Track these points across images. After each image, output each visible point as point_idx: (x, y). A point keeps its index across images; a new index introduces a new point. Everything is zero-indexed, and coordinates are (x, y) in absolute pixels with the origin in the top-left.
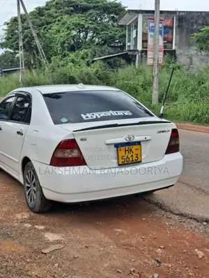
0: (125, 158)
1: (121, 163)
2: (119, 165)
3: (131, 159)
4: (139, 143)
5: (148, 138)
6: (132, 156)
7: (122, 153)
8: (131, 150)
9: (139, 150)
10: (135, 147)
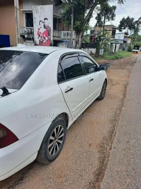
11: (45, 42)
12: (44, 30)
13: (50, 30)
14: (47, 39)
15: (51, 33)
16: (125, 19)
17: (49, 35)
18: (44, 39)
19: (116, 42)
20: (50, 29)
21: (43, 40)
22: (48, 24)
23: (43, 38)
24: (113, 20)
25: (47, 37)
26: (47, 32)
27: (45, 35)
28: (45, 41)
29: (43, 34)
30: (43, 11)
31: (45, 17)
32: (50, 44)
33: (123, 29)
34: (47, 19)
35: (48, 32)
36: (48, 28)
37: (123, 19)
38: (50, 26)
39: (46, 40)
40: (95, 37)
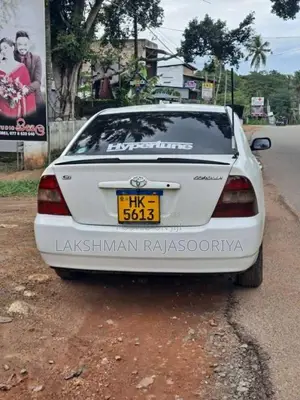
0: (131, 212)
1: (122, 220)
2: (120, 222)
3: (140, 216)
4: (159, 192)
5: (173, 185)
6: (142, 211)
7: (125, 204)
8: (140, 202)
9: (156, 204)
10: (148, 198)
11: (21, 101)
12: (17, 65)
13: (38, 67)
14: (25, 90)
15: (40, 74)
16: (199, 23)
17: (33, 79)
18: (14, 92)
19: (171, 96)
20: (38, 61)
21: (10, 95)
22: (31, 48)
23: (12, 90)
24: (156, 24)
25: (27, 85)
26: (27, 72)
27: (17, 80)
28: (19, 97)
29: (11, 76)
30: (11, 12)
31: (19, 30)
32: (37, 105)
33: (197, 54)
34: (27, 36)
35: (30, 70)
36: (29, 60)
37: (193, 25)
38: (35, 53)
39: (24, 93)
40: (112, 82)
